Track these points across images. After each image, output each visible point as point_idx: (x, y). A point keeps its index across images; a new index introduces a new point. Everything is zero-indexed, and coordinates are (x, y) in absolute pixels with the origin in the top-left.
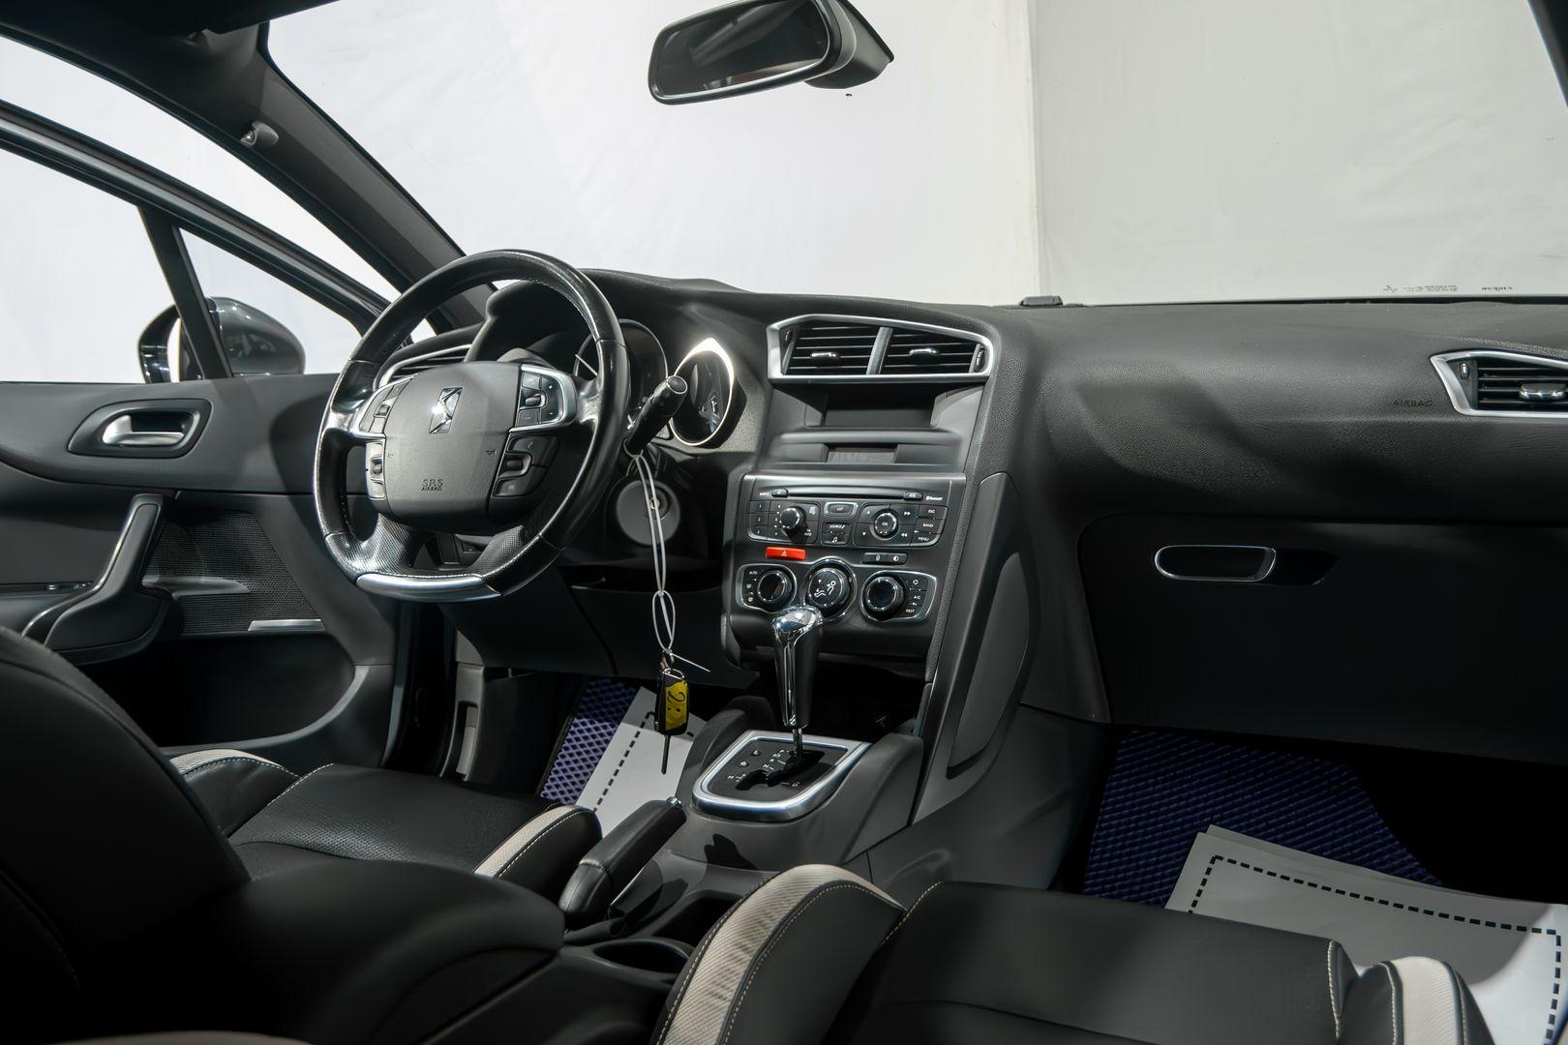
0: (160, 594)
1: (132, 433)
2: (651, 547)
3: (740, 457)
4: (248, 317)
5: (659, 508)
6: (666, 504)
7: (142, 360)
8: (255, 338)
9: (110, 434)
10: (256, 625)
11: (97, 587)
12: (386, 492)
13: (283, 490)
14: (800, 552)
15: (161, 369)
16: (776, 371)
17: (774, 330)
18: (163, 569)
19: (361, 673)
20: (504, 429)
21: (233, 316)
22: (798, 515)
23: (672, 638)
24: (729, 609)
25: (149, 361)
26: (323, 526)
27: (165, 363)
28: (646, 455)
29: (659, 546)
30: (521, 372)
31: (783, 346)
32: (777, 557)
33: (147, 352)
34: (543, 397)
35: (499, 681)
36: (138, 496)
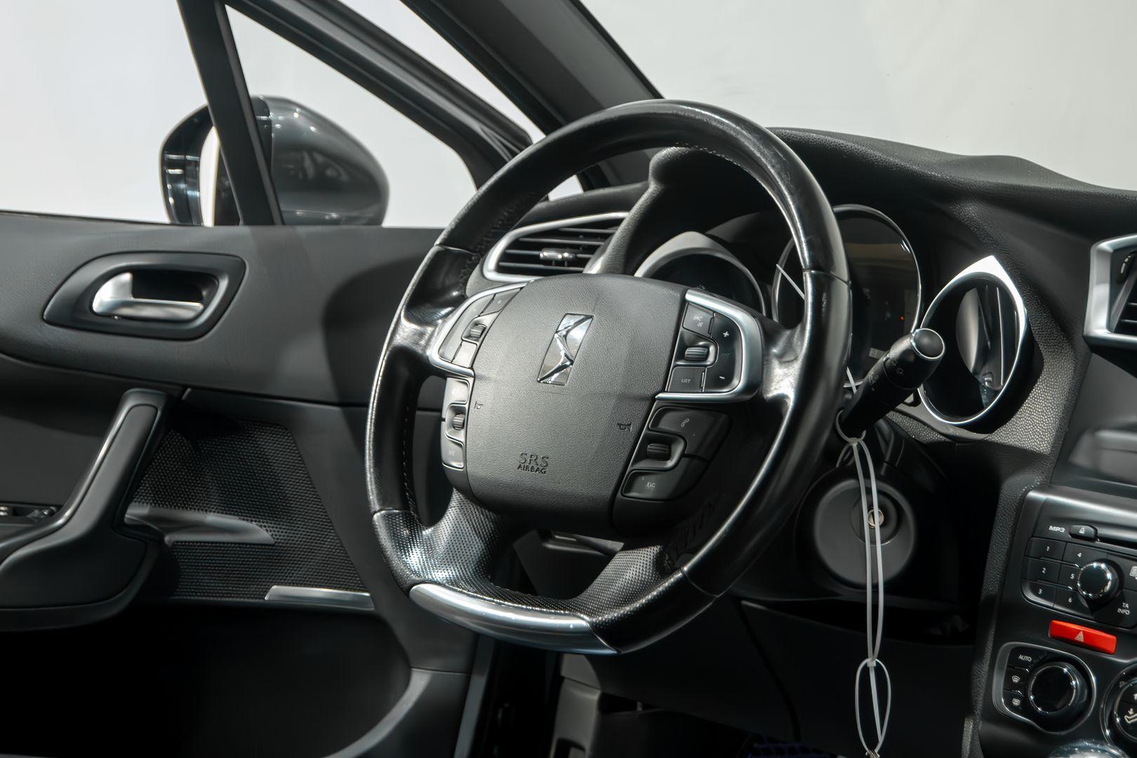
0: (148, 533)
1: (132, 299)
2: (864, 587)
3: (1025, 458)
4: (313, 129)
5: (882, 526)
6: (893, 524)
7: (165, 178)
8: (320, 158)
9: (105, 297)
10: (278, 591)
11: (60, 522)
12: (465, 461)
13: (334, 399)
14: (1108, 640)
15: (190, 193)
16: (1098, 324)
17: (1102, 253)
18: (159, 497)
19: (419, 682)
20: (649, 393)
21: (290, 126)
22: (1109, 576)
23: (881, 739)
24: (978, 712)
25: (175, 179)
26: (373, 497)
27: (195, 185)
28: (872, 442)
29: (875, 587)
30: (684, 304)
31: (1116, 282)
32: (1067, 640)
33: (173, 164)
34: (712, 349)
35: (622, 716)
36: (131, 390)
